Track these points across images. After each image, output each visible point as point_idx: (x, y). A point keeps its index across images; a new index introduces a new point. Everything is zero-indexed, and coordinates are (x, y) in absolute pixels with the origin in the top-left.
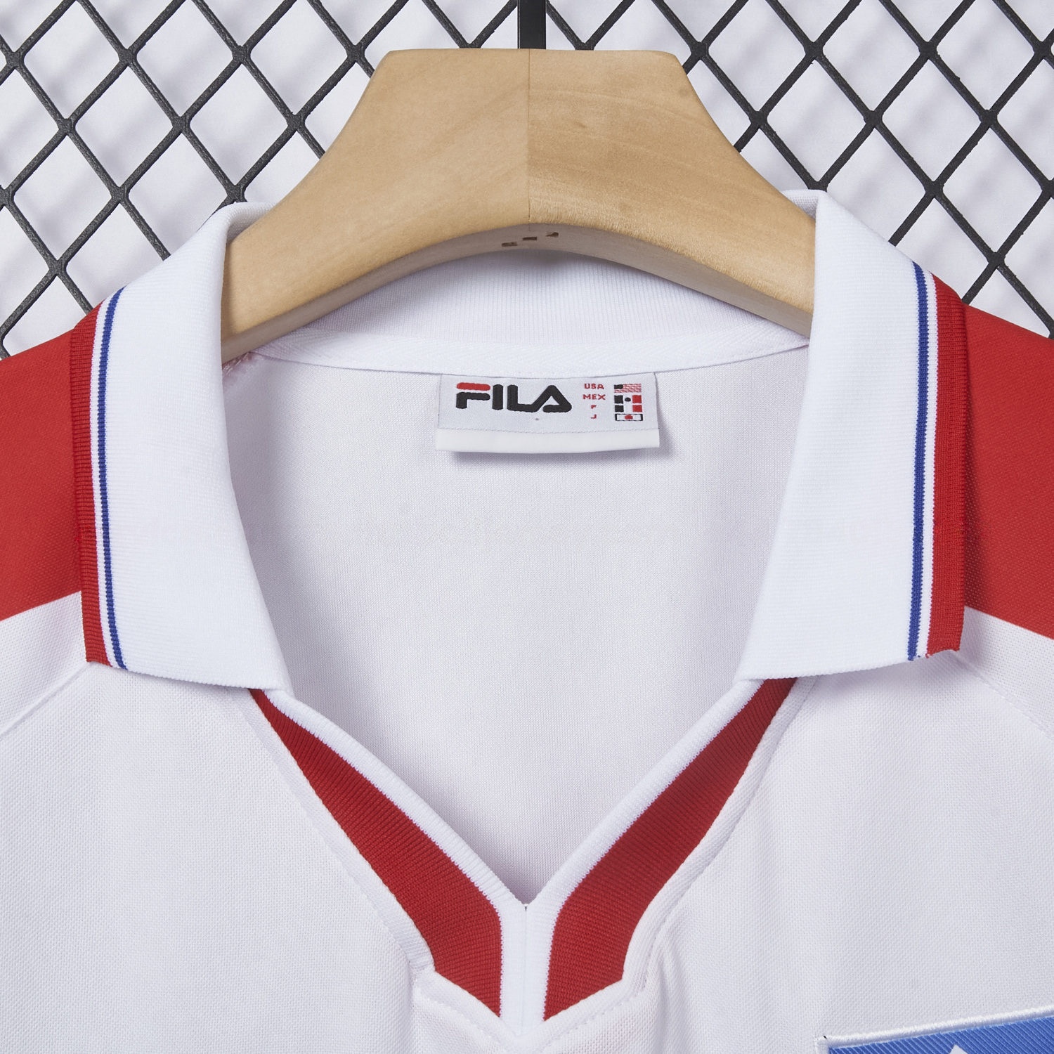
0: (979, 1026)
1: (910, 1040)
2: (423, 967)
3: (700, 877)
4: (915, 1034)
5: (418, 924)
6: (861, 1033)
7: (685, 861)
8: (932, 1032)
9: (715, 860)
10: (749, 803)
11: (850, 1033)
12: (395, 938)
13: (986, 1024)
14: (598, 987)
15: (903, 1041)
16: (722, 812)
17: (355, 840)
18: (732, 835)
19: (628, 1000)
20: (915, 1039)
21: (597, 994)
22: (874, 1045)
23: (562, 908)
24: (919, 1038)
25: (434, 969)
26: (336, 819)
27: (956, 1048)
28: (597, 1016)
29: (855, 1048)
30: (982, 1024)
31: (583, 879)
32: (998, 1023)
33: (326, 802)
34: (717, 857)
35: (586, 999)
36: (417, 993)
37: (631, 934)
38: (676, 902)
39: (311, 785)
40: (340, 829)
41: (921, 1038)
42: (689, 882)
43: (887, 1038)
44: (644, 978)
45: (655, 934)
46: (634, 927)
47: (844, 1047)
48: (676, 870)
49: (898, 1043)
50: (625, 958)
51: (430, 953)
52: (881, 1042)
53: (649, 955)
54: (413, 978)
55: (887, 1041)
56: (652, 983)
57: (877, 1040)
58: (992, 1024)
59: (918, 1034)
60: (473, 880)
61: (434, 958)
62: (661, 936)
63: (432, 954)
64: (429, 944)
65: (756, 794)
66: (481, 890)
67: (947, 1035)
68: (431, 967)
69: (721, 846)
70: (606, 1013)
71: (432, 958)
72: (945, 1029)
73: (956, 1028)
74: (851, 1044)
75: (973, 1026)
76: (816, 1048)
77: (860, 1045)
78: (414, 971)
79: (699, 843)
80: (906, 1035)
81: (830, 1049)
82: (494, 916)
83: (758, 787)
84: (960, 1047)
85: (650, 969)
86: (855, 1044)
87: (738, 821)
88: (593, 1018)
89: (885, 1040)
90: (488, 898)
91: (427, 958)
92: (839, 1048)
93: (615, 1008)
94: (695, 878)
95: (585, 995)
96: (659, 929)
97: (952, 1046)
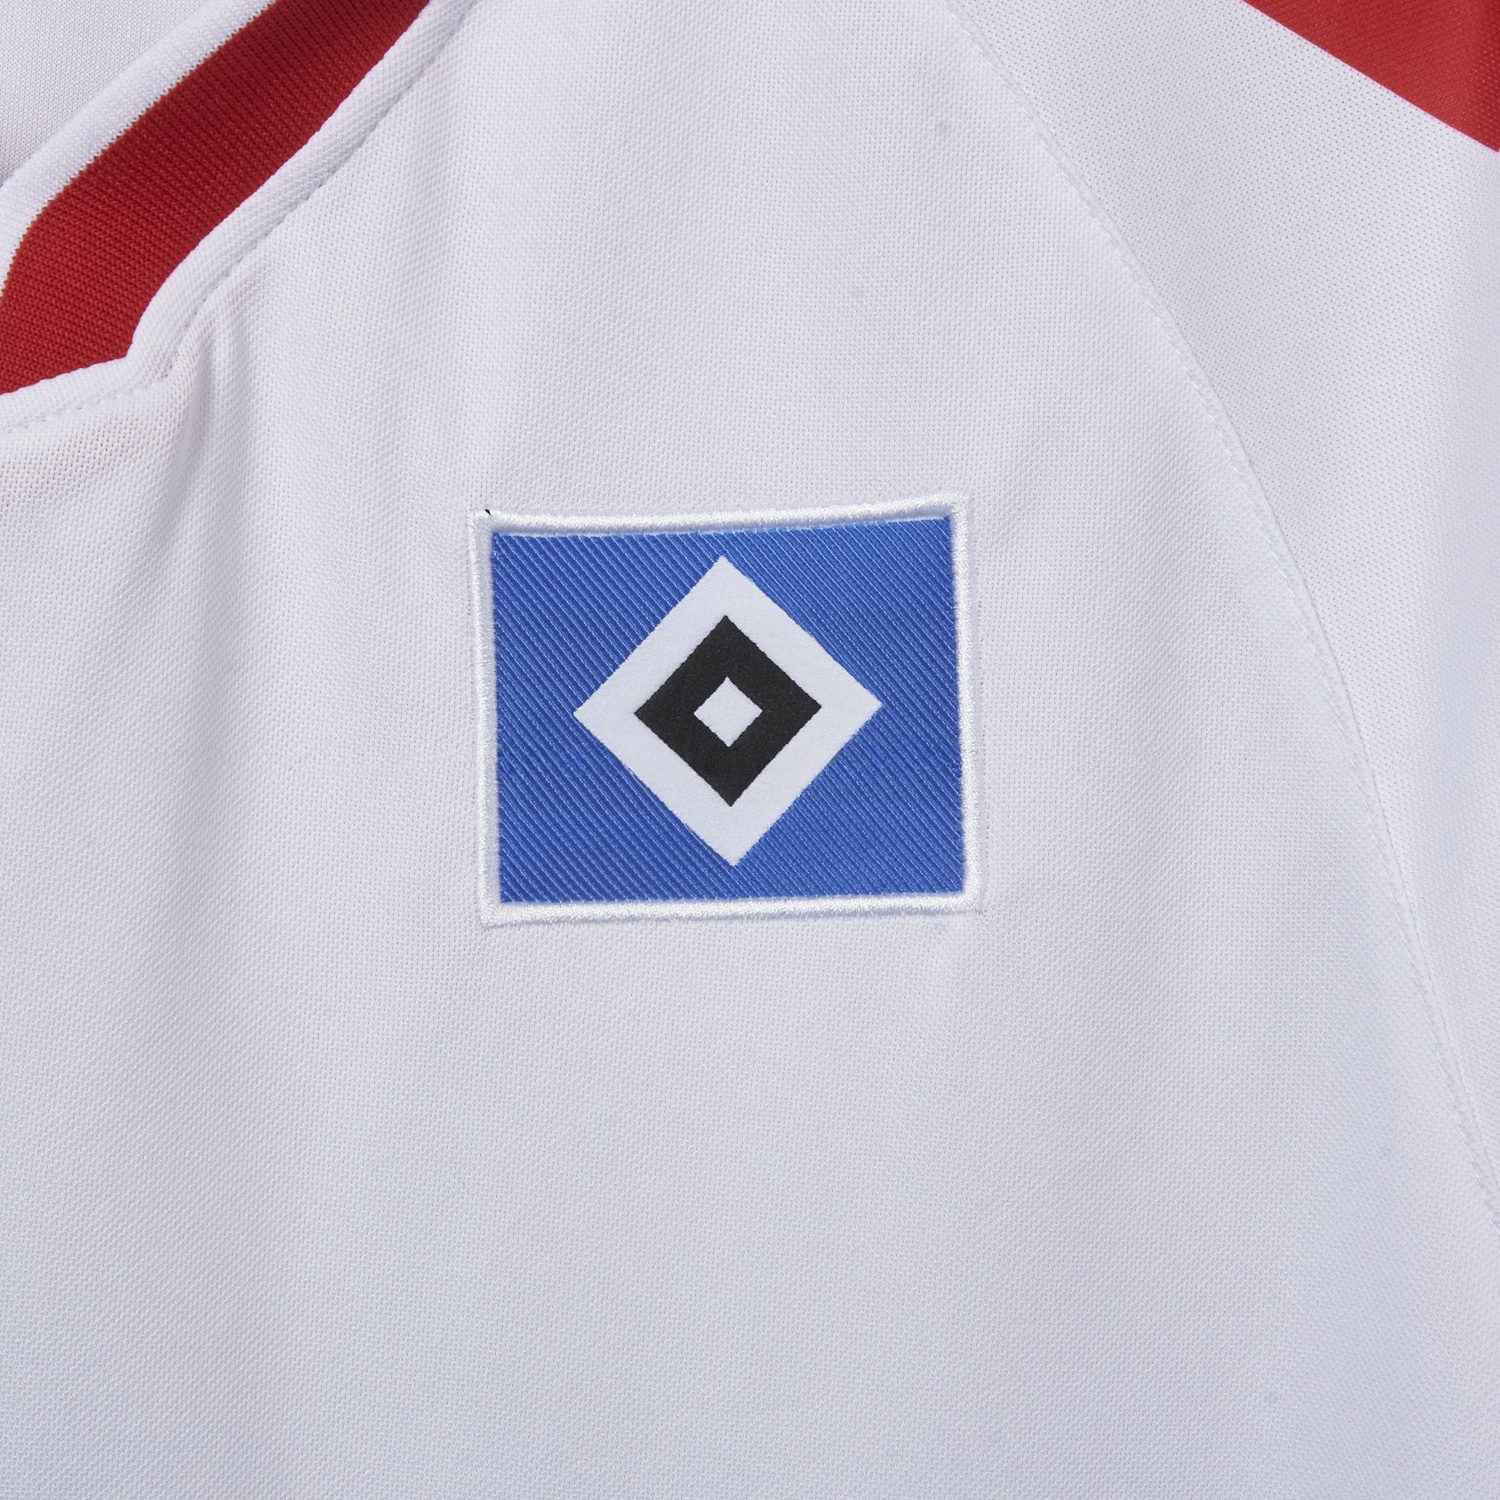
0: (768, 526)
1: (642, 539)
3: (303, 205)
4: (652, 529)
6: (554, 514)
7: (279, 172)
8: (682, 529)
9: (334, 180)
10: (409, 87)
11: (536, 512)
13: (780, 525)
14: (80, 363)
15: (630, 538)
16: (356, 91)
18: (370, 137)
19: (131, 391)
20: (650, 537)
21: (74, 373)
22: (575, 539)
23: (35, 219)
24: (659, 536)
27: (722, 560)
28: (68, 411)
29: (541, 539)
30: (773, 525)
31: (80, 172)
32: (802, 525)
34: (339, 173)
35: (52, 380)
37: (159, 286)
38: (253, 244)
41: (663, 537)
42: (280, 210)
43: (602, 530)
44: (169, 361)
45: (205, 291)
46: (168, 274)
47: (521, 535)
48: (258, 186)
49: (620, 540)
50: (137, 322)
52: (589, 535)
53: (187, 326)
55: (601, 535)
56: (183, 370)
57: (583, 531)
58: (790, 526)
59: (657, 529)
62: (216, 299)
65: (426, 72)
67: (710, 536)
69: (347, 154)
70: (84, 407)
72: (709, 527)
73: (726, 526)
74: (534, 530)
75: (757, 526)
76: (471, 530)
77: (551, 536)
79: (306, 142)
80: (636, 529)
81: (495, 534)
83: (431, 61)
84: (730, 560)
85: (182, 349)
86: (542, 532)
87: (384, 114)
88: (59, 413)
89: (597, 532)
92: (512, 535)
93: (102, 402)
94: (293, 206)
95: (51, 372)
96: (214, 286)
97: (716, 558)
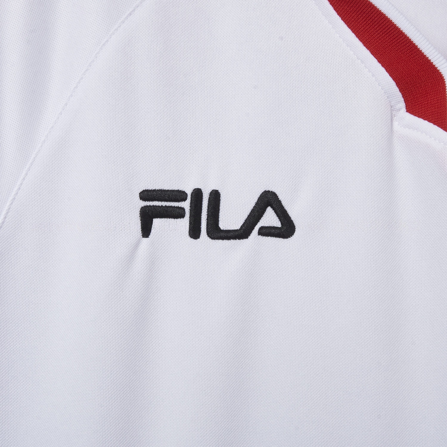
2: (399, 110)
5: (398, 85)
12: (385, 93)
17: (361, 39)
25: (406, 110)
26: (350, 28)
33: (343, 19)
36: (396, 124)
39: (334, 9)
40: (352, 33)
51: (404, 101)
54: (393, 116)
60: (430, 58)
61: (406, 104)
63: (405, 102)
64: (404, 96)
66: (434, 64)
68: (404, 109)
71: (405, 104)
78: (394, 113)
82: (442, 79)
90: (438, 69)
91: (402, 104)
